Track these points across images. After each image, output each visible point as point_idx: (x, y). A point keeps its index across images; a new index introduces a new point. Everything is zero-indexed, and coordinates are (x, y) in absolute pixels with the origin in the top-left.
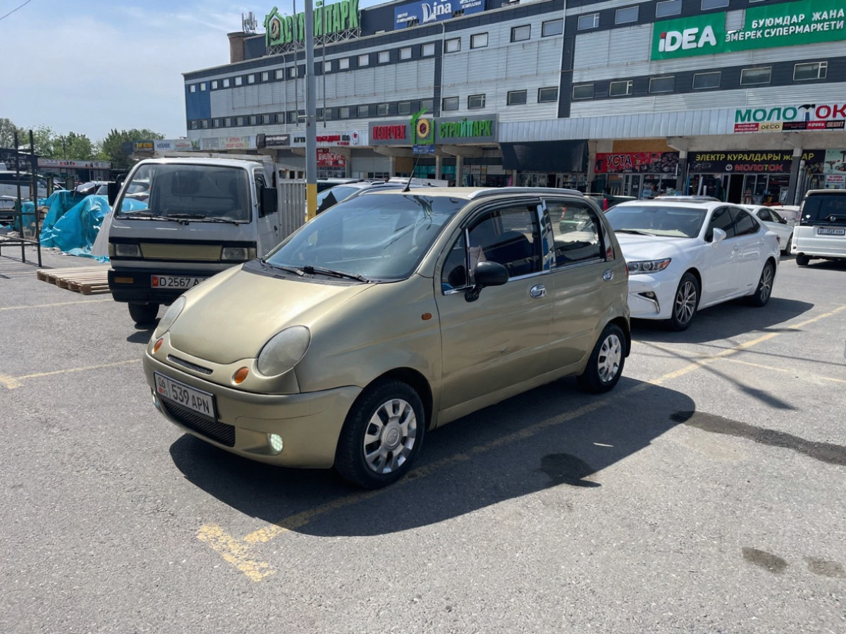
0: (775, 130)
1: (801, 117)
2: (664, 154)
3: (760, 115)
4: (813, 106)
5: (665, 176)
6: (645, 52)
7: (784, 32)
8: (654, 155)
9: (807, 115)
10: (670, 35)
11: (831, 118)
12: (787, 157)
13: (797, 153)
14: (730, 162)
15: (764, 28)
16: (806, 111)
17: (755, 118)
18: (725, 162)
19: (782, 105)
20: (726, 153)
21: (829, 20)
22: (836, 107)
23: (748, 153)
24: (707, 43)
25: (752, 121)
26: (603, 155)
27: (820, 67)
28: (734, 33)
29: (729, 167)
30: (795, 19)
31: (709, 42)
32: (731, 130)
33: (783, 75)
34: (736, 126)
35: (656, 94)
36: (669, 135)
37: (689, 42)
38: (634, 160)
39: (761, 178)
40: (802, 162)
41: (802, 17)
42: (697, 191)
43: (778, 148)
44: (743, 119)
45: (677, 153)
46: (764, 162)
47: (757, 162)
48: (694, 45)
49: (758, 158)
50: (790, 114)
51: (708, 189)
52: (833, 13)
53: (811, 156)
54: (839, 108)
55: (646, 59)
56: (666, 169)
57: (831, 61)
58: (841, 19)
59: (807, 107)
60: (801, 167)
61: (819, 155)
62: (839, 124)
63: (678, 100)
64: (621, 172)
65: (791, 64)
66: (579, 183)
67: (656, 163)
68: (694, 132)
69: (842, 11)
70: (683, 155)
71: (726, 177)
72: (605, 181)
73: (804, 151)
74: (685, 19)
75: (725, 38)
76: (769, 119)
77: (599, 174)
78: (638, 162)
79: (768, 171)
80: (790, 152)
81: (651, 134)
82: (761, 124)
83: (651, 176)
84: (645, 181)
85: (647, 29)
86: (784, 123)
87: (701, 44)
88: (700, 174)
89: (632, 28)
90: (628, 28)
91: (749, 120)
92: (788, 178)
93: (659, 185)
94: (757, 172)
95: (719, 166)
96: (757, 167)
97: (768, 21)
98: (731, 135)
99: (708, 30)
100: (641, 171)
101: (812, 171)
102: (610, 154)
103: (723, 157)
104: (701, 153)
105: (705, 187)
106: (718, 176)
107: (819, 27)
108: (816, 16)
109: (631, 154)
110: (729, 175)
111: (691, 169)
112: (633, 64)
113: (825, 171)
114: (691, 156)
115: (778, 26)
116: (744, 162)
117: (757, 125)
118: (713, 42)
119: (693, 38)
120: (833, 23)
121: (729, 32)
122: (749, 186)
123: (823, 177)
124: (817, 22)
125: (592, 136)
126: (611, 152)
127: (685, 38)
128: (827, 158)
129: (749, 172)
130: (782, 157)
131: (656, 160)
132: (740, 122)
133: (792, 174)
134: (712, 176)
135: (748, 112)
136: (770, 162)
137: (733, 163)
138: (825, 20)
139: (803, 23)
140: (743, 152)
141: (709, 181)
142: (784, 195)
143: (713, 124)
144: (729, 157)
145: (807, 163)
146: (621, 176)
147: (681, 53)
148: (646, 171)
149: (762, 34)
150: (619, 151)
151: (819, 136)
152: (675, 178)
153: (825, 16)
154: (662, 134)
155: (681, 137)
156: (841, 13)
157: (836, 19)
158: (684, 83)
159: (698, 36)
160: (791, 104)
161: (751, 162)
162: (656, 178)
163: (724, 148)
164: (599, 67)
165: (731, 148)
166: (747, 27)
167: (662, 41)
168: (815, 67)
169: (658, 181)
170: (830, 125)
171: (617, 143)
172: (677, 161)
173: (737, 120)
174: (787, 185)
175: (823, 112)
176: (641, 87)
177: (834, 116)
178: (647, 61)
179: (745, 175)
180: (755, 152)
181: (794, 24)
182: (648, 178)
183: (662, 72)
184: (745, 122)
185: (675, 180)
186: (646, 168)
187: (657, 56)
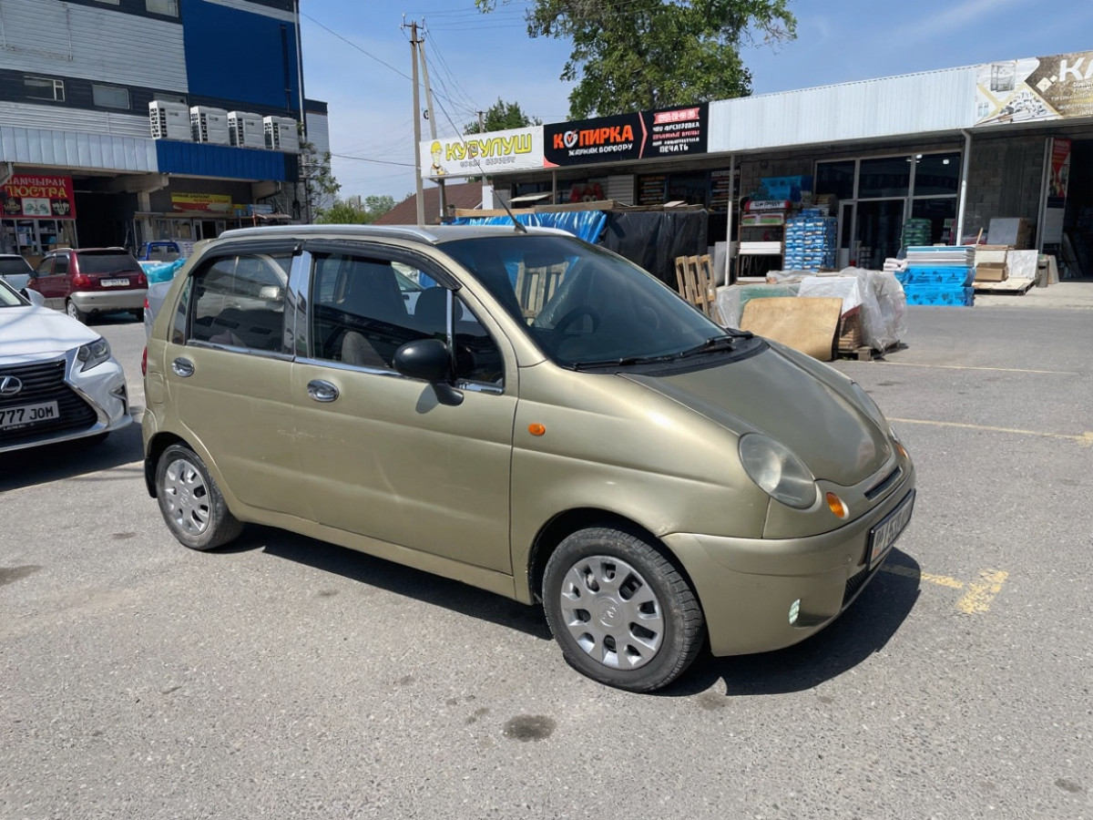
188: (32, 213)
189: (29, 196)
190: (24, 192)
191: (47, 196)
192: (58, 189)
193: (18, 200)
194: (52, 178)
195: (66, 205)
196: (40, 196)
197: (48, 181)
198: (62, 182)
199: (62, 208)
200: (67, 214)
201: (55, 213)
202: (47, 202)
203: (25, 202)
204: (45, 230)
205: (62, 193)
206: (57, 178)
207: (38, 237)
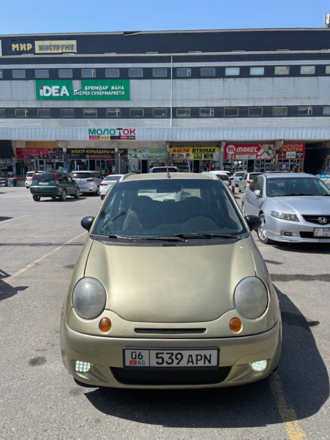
0: (107, 140)
1: (117, 134)
2: (55, 149)
3: (99, 132)
4: (122, 129)
5: (57, 161)
6: (33, 96)
7: (100, 93)
8: (49, 150)
9: (120, 133)
10: (45, 88)
11: (129, 135)
12: (112, 152)
13: (116, 150)
14: (88, 154)
15: (90, 90)
16: (119, 131)
17: (98, 134)
18: (85, 154)
19: (109, 128)
20: (86, 149)
21: (118, 90)
22: (131, 130)
23: (96, 149)
24: (65, 95)
25: (97, 135)
26: (20, 149)
27: (117, 111)
28: (77, 91)
29: (88, 156)
30: (104, 88)
31: (65, 94)
32: (88, 138)
33: (102, 113)
34: (90, 137)
35: (43, 118)
36: (57, 140)
37: (56, 93)
38: (39, 152)
39: (103, 162)
40: (119, 154)
41: (107, 87)
42: (74, 168)
43: (108, 147)
44: (92, 134)
45: (62, 149)
46: (103, 154)
47: (100, 154)
48: (58, 95)
49: (100, 152)
50: (112, 132)
51: (79, 167)
52: (119, 88)
53: (122, 151)
54: (132, 130)
55: (34, 99)
56: (57, 157)
57: (122, 109)
58: (123, 90)
59: (119, 129)
60: (119, 156)
61: (125, 151)
62: (133, 138)
63: (54, 122)
64: (32, 158)
65: (105, 109)
66: (8, 164)
67: (51, 154)
68: (70, 138)
69: (123, 87)
70: (65, 150)
71: (87, 161)
72: (24, 163)
73: (119, 149)
74: (52, 81)
75: (73, 93)
76: (104, 134)
77: (19, 159)
78: (41, 153)
79: (105, 158)
80: (114, 150)
81: (48, 138)
82: (101, 136)
83: (50, 160)
84: (47, 163)
85: (31, 83)
86: (111, 136)
87: (62, 95)
88: (75, 159)
89: (23, 81)
90: (21, 81)
91: (95, 134)
92: (114, 161)
93: (55, 165)
94: (100, 158)
95: (83, 155)
96: (100, 156)
97: (92, 87)
98: (87, 141)
99: (64, 88)
100: (44, 158)
101: (124, 159)
102: (24, 149)
103: (84, 151)
104: (73, 149)
105: (78, 166)
106: (83, 160)
107: (115, 93)
108: (113, 88)
109: (37, 149)
110: (88, 160)
111: (70, 157)
112: (26, 100)
113: (129, 158)
114: (69, 150)
115: (97, 90)
116: (94, 154)
117: (99, 137)
118: (68, 95)
119: (57, 91)
120: (120, 92)
121: (75, 91)
122: (98, 165)
123: (128, 161)
124: (113, 90)
125: (13, 138)
126: (25, 147)
127: (53, 90)
128: (129, 153)
129: (97, 158)
130: (110, 152)
131: (51, 152)
132: (91, 135)
133: (116, 160)
134: (80, 161)
135: (94, 130)
136: (106, 154)
137: (90, 154)
138: (116, 90)
139: (108, 90)
140: (93, 149)
141: (79, 163)
142: (114, 169)
143: (79, 135)
144: (87, 152)
145: (121, 155)
146: (32, 160)
147: (51, 98)
148: (46, 158)
149: (90, 93)
150: (29, 147)
151: (124, 142)
152: (62, 161)
153: (116, 88)
154: (54, 139)
155: (63, 141)
156: (123, 88)
157: (121, 90)
158: (56, 113)
159: (60, 90)
160: (113, 128)
161: (97, 154)
162: (52, 161)
163: (84, 147)
164: (7, 100)
165: (88, 147)
166: (83, 89)
167: (41, 91)
168: (115, 111)
169: (54, 163)
170: (130, 138)
171: (27, 143)
172: (62, 153)
173: (89, 134)
174: (114, 164)
175: (126, 132)
176: (33, 113)
177: (131, 134)
178: (35, 100)
179: (96, 160)
180: (99, 149)
181: (103, 90)
182: (48, 161)
183: (44, 107)
184: (94, 135)
185: (63, 163)
186: (46, 156)
187: (39, 98)
188: (289, 157)
189: (289, 151)
190: (287, 149)
191: (295, 151)
192: (300, 148)
193: (285, 153)
194: (298, 144)
195: (302, 154)
196: (293, 151)
197: (296, 145)
198: (301, 145)
199: (300, 155)
200: (302, 157)
201: (297, 157)
202: (294, 153)
203: (287, 153)
204: (292, 163)
205: (301, 149)
206: (300, 144)
207: (289, 166)
